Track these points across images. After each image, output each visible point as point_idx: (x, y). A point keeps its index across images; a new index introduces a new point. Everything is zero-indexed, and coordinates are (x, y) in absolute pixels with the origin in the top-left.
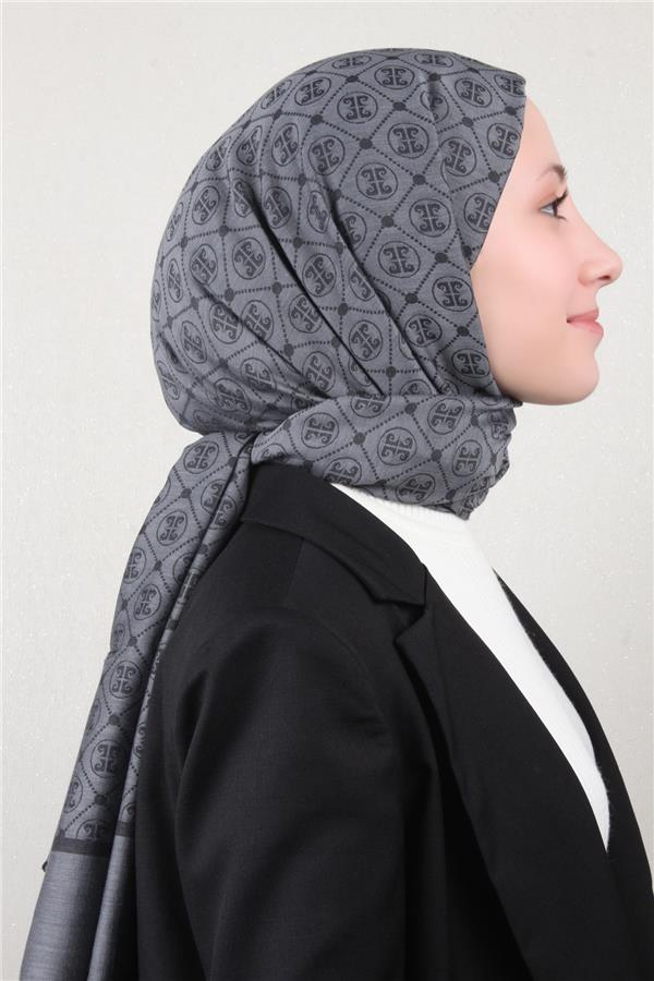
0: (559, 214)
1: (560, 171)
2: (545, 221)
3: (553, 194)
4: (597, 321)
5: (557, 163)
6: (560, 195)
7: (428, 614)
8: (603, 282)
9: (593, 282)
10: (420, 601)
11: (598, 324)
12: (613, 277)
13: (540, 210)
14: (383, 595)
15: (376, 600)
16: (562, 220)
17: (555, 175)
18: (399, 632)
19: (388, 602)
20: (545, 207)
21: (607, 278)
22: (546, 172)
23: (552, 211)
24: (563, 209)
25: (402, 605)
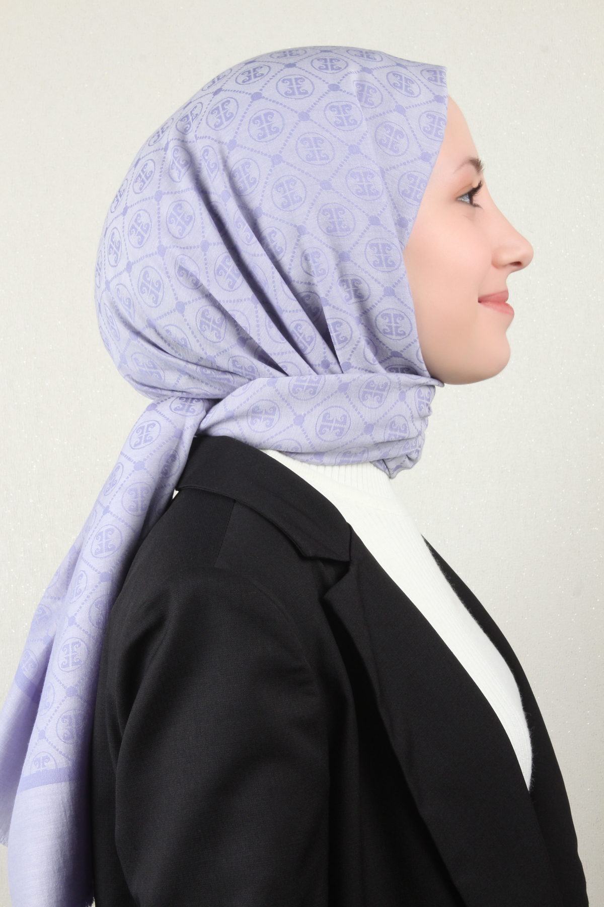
0: (474, 202)
1: (476, 164)
2: (463, 209)
3: (471, 184)
4: (507, 302)
5: (474, 156)
6: (475, 185)
7: (353, 569)
8: (515, 267)
9: (505, 266)
10: (345, 558)
11: (507, 305)
12: (524, 262)
13: (458, 199)
14: (310, 553)
15: (302, 557)
16: (477, 208)
17: (472, 168)
18: (325, 588)
19: (314, 559)
20: (462, 196)
21: (518, 264)
22: (462, 165)
23: (468, 200)
24: (478, 198)
25: (328, 561)
